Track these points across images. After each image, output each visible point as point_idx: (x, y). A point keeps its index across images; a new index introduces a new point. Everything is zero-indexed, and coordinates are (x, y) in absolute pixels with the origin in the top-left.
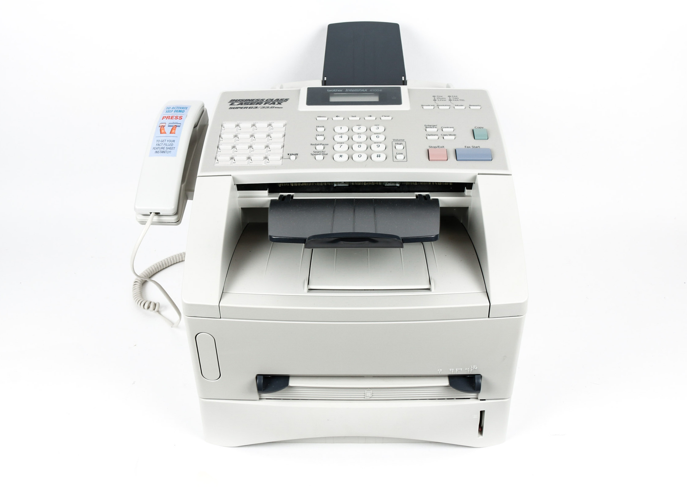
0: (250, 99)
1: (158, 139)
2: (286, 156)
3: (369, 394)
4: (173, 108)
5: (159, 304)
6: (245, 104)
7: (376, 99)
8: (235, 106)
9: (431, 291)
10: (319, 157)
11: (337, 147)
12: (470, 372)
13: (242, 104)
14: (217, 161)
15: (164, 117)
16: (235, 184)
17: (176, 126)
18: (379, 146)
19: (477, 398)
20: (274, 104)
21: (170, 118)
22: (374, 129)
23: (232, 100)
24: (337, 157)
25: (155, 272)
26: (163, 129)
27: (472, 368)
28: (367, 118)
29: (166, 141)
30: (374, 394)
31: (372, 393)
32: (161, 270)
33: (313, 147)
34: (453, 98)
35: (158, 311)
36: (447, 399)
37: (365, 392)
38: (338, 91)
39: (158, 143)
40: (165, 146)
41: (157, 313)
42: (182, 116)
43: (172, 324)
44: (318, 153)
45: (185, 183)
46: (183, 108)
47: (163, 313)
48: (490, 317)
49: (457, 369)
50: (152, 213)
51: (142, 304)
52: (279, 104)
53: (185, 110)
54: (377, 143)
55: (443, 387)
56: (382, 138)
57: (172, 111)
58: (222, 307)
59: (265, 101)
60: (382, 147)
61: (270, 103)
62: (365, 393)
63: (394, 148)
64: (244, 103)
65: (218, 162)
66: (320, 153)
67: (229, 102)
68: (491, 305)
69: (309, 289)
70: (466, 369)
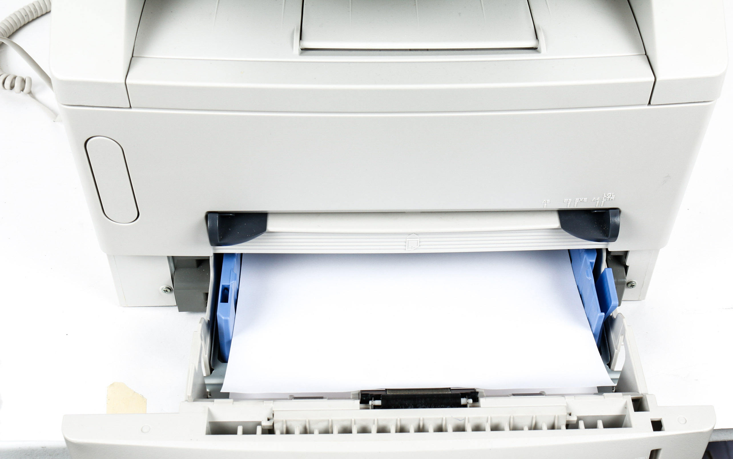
3: (413, 242)
9: (539, 52)
12: (600, 203)
25: (23, 24)
27: (605, 198)
30: (422, 243)
31: (420, 242)
32: (33, 20)
35: (30, 93)
37: (407, 239)
41: (29, 97)
43: (55, 115)
47: (38, 96)
48: (652, 103)
49: (577, 199)
55: (548, 231)
58: (132, 85)
62: (405, 242)
68: (658, 80)
69: (302, 49)
70: (595, 198)
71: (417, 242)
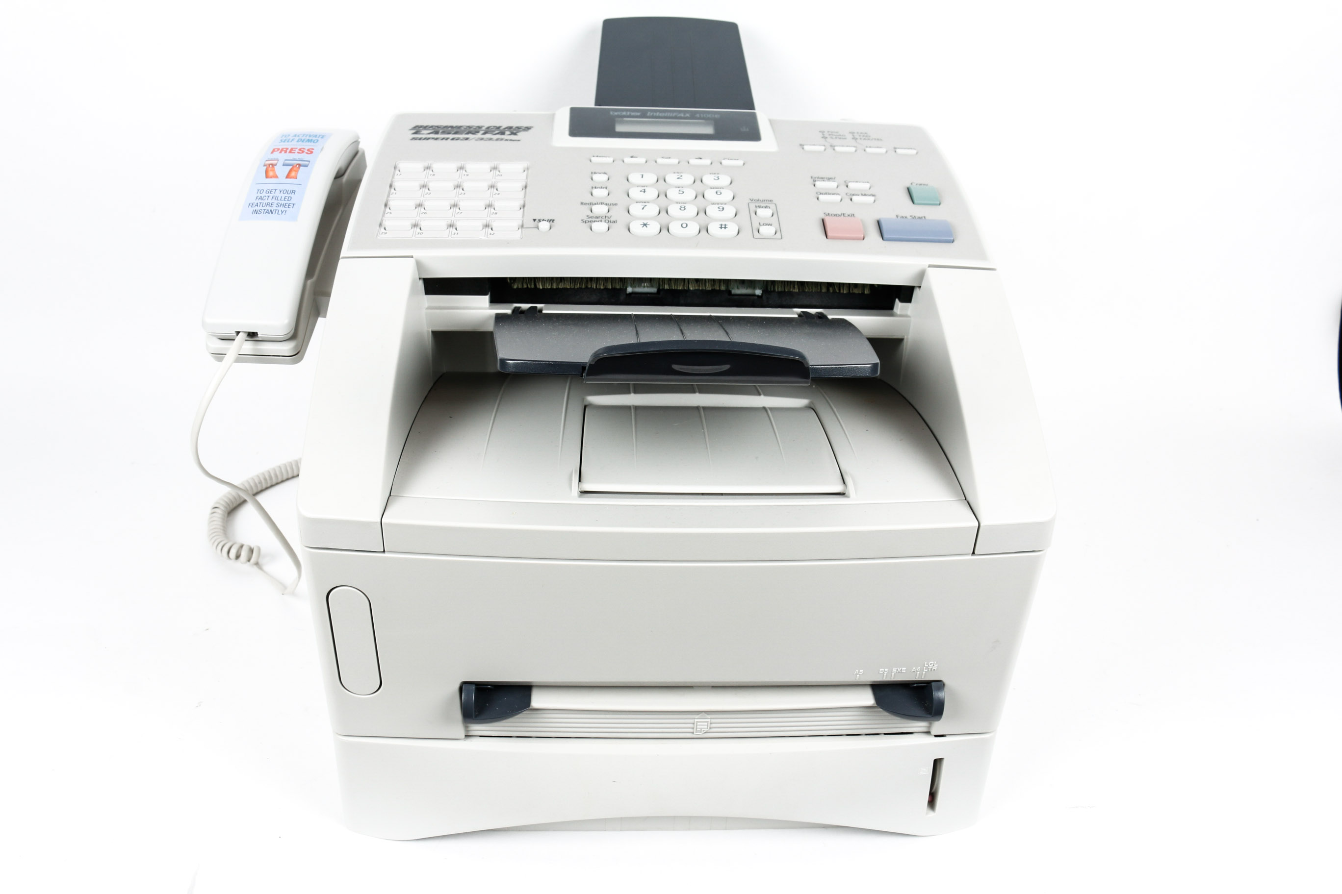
0: (454, 125)
1: (260, 187)
2: (529, 223)
3: (702, 724)
4: (295, 136)
5: (259, 549)
6: (443, 133)
7: (709, 130)
8: (424, 136)
9: (848, 497)
10: (600, 227)
11: (635, 209)
12: (921, 674)
13: (437, 133)
14: (382, 230)
15: (276, 150)
16: (420, 279)
17: (300, 165)
18: (723, 209)
19: (928, 733)
20: (503, 133)
21: (288, 151)
22: (709, 180)
23: (417, 126)
24: (636, 227)
26: (271, 170)
27: (927, 668)
28: (693, 162)
29: (278, 192)
30: (713, 725)
31: (711, 723)
33: (586, 209)
34: (860, 136)
35: (257, 564)
36: (866, 735)
37: (696, 720)
38: (633, 114)
39: (259, 195)
40: (273, 200)
41: (255, 568)
42: (313, 149)
43: (283, 588)
44: (598, 218)
45: (315, 278)
46: (316, 136)
47: (265, 568)
48: (976, 553)
49: (895, 669)
50: (240, 333)
51: (225, 549)
52: (513, 133)
53: (320, 139)
54: (718, 204)
55: (862, 709)
56: (727, 195)
57: (293, 140)
58: (389, 525)
59: (484, 128)
60: (730, 211)
61: (494, 133)
62: (694, 724)
63: (753, 214)
64: (441, 131)
65: (385, 231)
66: (600, 219)
67: (411, 130)
68: (982, 525)
69: (581, 492)
70: (914, 668)
71: (708, 724)
